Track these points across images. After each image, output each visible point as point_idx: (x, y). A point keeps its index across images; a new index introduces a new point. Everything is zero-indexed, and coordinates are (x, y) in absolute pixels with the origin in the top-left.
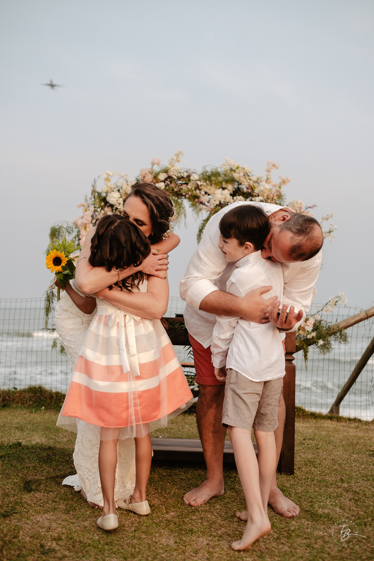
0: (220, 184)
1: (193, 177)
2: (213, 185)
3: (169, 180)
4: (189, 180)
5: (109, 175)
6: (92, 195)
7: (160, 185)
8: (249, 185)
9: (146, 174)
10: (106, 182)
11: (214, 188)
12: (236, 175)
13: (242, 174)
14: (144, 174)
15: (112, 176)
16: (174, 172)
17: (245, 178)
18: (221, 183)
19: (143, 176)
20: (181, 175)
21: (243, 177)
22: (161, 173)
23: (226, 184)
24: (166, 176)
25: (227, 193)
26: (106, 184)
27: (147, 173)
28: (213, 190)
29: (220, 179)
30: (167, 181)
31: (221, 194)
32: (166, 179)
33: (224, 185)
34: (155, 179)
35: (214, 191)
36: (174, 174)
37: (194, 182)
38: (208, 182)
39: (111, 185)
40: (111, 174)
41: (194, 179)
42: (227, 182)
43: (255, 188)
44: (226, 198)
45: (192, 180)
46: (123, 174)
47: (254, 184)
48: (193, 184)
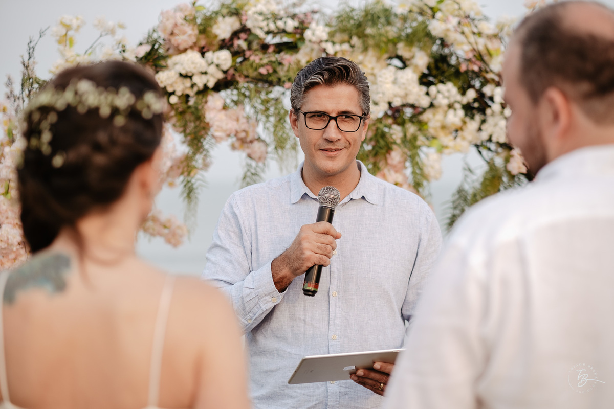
0: (390, 46)
1: (313, 34)
2: (371, 52)
3: (243, 35)
4: (302, 39)
5: (68, 27)
6: (23, 89)
7: (218, 58)
8: (474, 50)
9: (176, 25)
10: (61, 47)
11: (374, 60)
12: (436, 27)
13: (454, 21)
14: (169, 25)
15: (78, 28)
16: (256, 20)
17: (463, 33)
18: (394, 42)
19: (169, 31)
20: (277, 27)
21: (456, 31)
22: (220, 19)
23: (407, 48)
24: (237, 26)
25: (410, 76)
26: (63, 55)
27: (180, 21)
28: (370, 66)
29: (392, 31)
30: (239, 38)
31: (395, 82)
32: (235, 35)
33: (402, 50)
34: (202, 36)
35: (373, 69)
36: (256, 24)
37: (316, 47)
38: (355, 40)
39: (78, 55)
40: (75, 23)
41: (314, 39)
42: (410, 40)
43: (490, 54)
44: (406, 95)
45: (310, 41)
46: (111, 24)
47: (490, 46)
48: (312, 50)
